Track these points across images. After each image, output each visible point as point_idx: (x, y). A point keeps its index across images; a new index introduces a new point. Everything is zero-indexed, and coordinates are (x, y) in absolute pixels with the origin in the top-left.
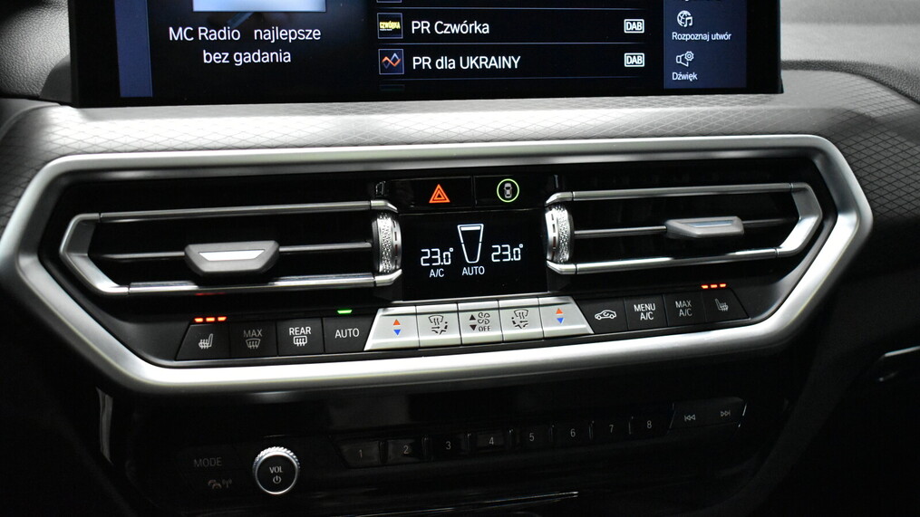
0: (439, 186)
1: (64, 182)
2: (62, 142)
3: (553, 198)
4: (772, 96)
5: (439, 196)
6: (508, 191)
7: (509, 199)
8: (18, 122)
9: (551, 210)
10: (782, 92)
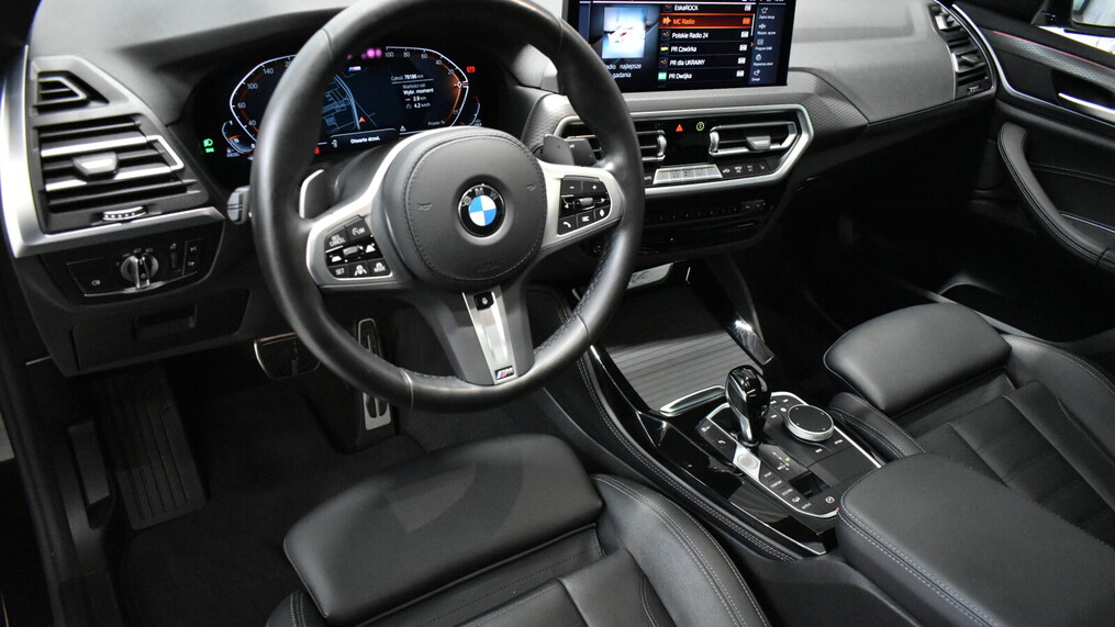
3: (714, 128)
4: (783, 86)
9: (713, 133)
10: (787, 85)
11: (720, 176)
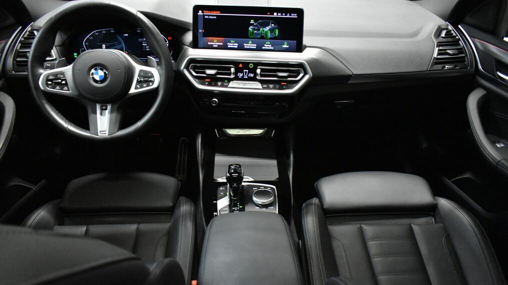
0: (241, 64)
1: (190, 59)
2: (191, 53)
3: (258, 67)
4: (300, 53)
5: (241, 66)
7: (251, 67)
8: (185, 50)
11: (261, 88)
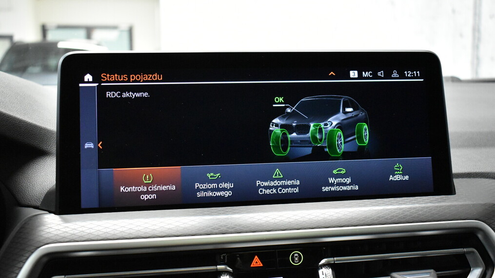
0: (256, 257)
1: (45, 259)
2: (46, 236)
3: (323, 261)
4: (449, 196)
5: (256, 263)
6: (296, 259)
7: (297, 263)
8: (25, 223)
9: (322, 269)
10: (455, 193)
